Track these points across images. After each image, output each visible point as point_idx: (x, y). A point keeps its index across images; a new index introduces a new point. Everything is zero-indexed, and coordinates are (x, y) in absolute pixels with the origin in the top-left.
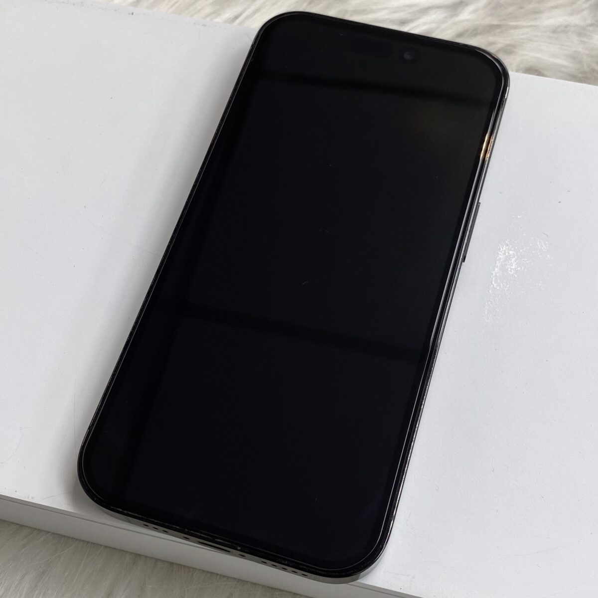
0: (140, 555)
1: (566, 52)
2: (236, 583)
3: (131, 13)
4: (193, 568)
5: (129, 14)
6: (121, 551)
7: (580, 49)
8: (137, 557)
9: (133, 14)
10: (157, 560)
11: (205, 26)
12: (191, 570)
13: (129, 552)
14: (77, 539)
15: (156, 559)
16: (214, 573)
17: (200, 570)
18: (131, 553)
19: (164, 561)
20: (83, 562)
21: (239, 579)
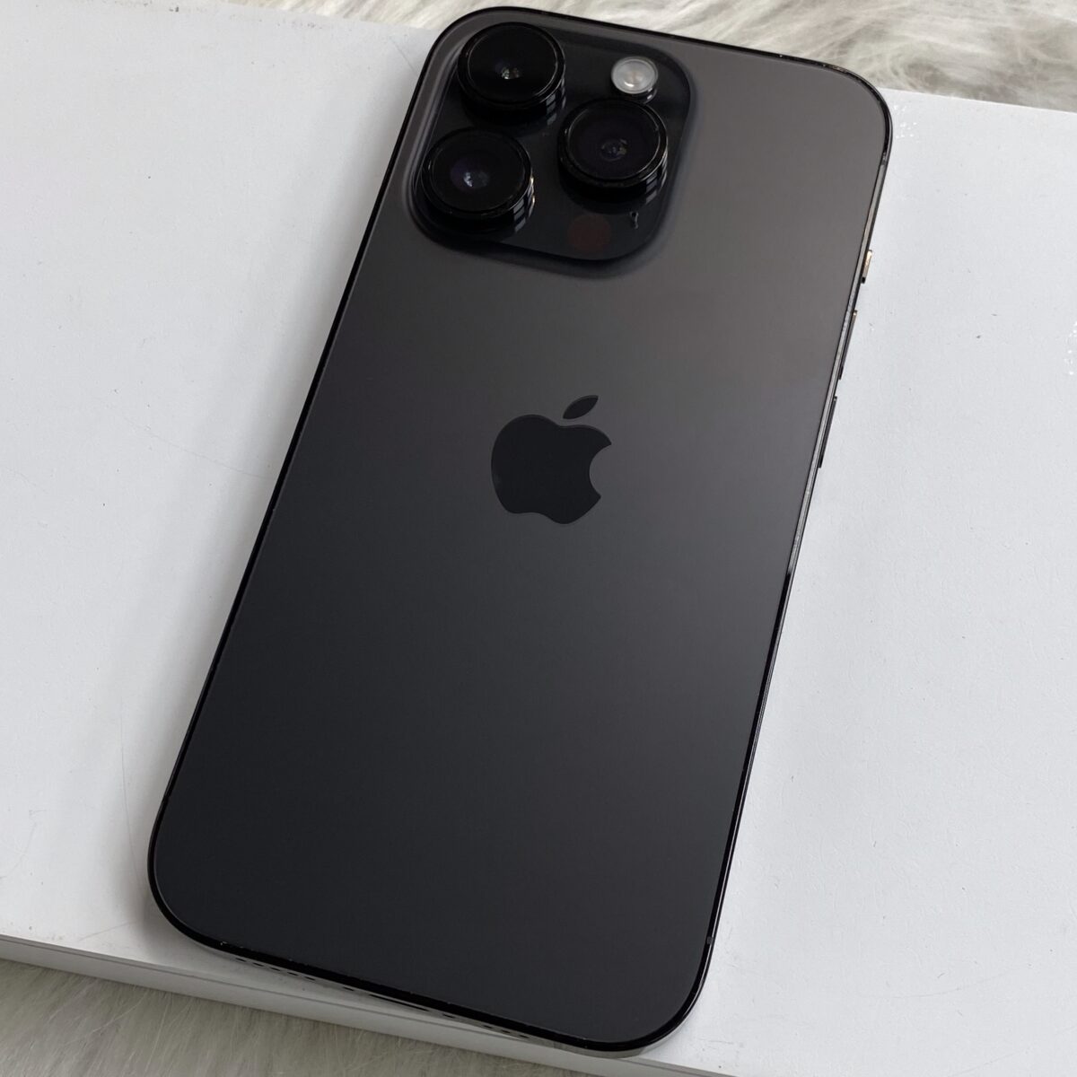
0: (259, 1011)
1: (983, 31)
2: (430, 1051)
3: (174, 8)
4: (354, 1029)
5: (172, 10)
6: (224, 1004)
7: (1010, 23)
8: (254, 1013)
9: (177, 10)
10: (289, 1018)
11: (313, 26)
12: (351, 1031)
13: (239, 1006)
14: (145, 989)
15: (288, 1016)
16: (391, 1036)
17: (366, 1031)
18: (244, 1007)
19: (301, 1019)
20: (160, 1031)
21: (435, 1044)
